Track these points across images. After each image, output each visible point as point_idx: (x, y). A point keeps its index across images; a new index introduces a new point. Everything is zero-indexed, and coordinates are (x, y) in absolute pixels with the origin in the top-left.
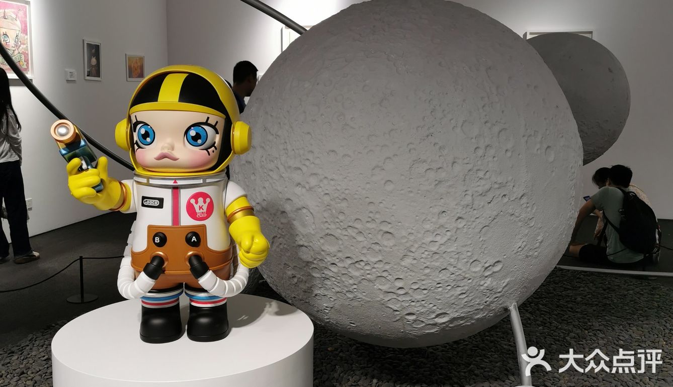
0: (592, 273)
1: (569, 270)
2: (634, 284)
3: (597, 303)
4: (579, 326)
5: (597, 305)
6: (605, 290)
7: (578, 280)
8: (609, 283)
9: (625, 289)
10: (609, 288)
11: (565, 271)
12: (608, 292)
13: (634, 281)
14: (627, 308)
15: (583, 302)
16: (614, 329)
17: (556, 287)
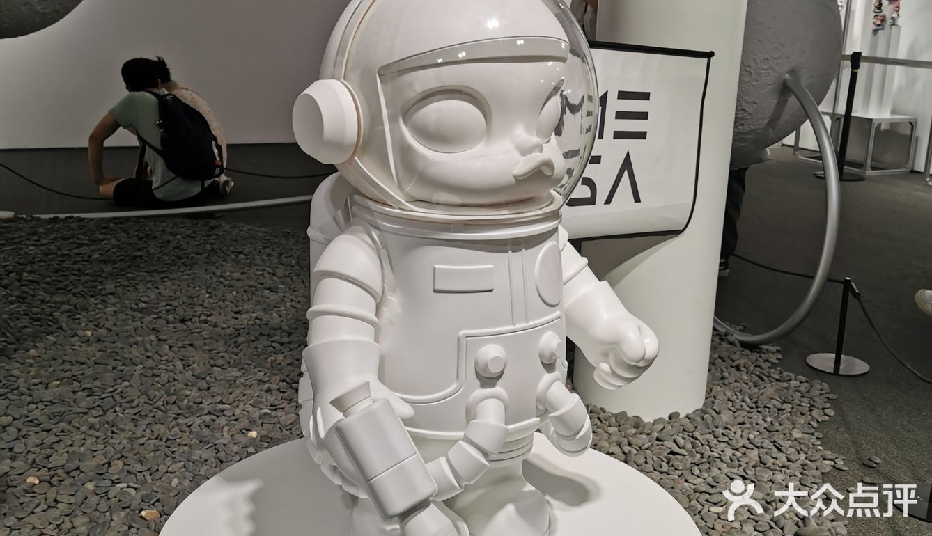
0: (128, 219)
1: (92, 220)
2: (186, 226)
3: (123, 257)
4: (82, 293)
5: (122, 260)
6: (141, 239)
7: (103, 231)
8: (150, 229)
9: (171, 233)
10: (147, 236)
11: (86, 221)
12: (145, 242)
13: (188, 222)
14: (167, 258)
15: (102, 259)
16: (136, 289)
17: (63, 244)
